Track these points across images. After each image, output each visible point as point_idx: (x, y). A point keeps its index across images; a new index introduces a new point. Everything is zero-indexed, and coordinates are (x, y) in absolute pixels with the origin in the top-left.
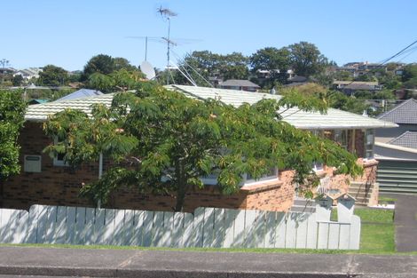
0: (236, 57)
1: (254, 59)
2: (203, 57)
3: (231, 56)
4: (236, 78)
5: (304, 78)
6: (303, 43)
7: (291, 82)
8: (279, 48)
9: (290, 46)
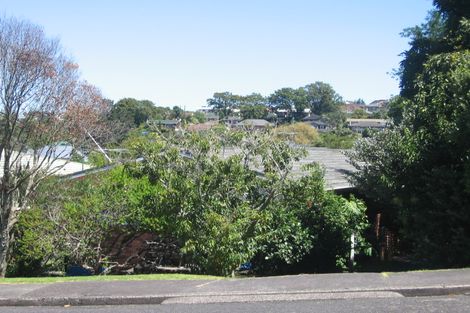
0: (255, 98)
1: (273, 99)
2: (224, 98)
3: (249, 97)
4: (255, 117)
5: (318, 116)
6: (318, 83)
7: (307, 120)
8: (295, 88)
9: (306, 86)
